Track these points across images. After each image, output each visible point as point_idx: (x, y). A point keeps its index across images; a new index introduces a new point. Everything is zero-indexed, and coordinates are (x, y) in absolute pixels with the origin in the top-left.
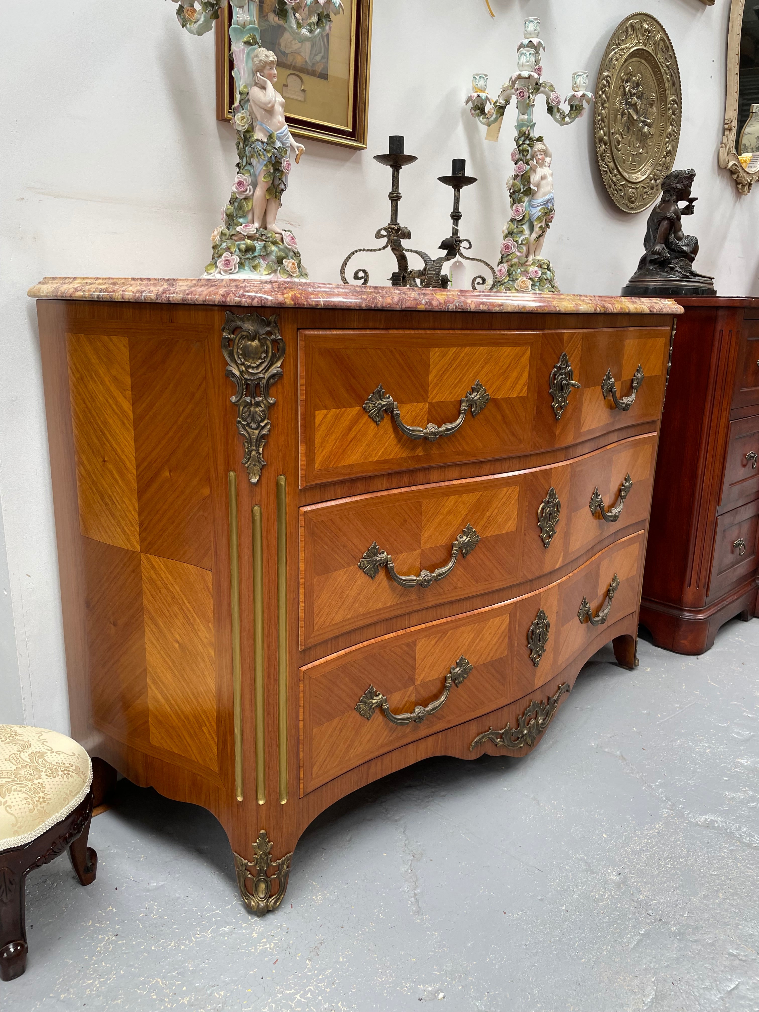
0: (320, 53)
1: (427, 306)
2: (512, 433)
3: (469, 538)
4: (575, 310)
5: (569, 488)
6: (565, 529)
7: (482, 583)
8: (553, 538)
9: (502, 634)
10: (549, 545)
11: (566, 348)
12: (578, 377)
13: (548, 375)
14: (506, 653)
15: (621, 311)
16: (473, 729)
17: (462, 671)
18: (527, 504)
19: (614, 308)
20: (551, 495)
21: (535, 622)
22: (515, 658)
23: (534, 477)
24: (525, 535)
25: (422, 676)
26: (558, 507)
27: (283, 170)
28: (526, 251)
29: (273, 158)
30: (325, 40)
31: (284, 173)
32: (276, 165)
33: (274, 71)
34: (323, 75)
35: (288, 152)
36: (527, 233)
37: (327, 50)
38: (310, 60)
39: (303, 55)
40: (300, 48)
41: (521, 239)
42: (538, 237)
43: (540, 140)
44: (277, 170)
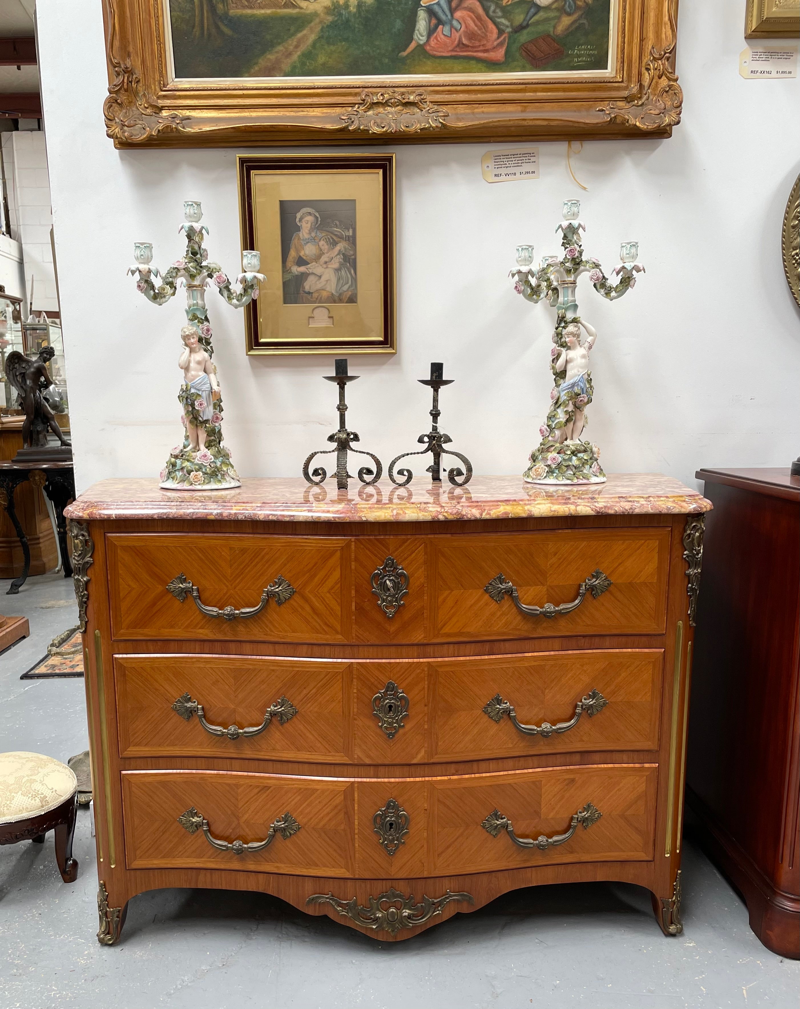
0: (348, 283)
1: (217, 517)
2: (326, 624)
3: (283, 709)
4: (392, 519)
5: (426, 686)
6: (426, 727)
7: (305, 753)
8: (401, 731)
9: (336, 807)
10: (393, 736)
11: (394, 552)
12: (422, 580)
13: (368, 576)
14: (342, 827)
15: (505, 516)
16: (309, 886)
17: (287, 826)
18: (355, 691)
19: (484, 514)
20: (390, 688)
21: (383, 809)
22: (356, 836)
23: (362, 667)
24: (355, 719)
25: (246, 816)
26: (403, 702)
27: (197, 408)
28: (562, 435)
29: (189, 400)
30: (352, 272)
31: (198, 410)
32: (193, 405)
33: (192, 340)
34: (352, 300)
35: (204, 395)
36: (561, 416)
37: (355, 279)
38: (337, 292)
39: (328, 289)
40: (325, 285)
41: (555, 423)
42: (567, 421)
43: (575, 321)
44: (194, 408)
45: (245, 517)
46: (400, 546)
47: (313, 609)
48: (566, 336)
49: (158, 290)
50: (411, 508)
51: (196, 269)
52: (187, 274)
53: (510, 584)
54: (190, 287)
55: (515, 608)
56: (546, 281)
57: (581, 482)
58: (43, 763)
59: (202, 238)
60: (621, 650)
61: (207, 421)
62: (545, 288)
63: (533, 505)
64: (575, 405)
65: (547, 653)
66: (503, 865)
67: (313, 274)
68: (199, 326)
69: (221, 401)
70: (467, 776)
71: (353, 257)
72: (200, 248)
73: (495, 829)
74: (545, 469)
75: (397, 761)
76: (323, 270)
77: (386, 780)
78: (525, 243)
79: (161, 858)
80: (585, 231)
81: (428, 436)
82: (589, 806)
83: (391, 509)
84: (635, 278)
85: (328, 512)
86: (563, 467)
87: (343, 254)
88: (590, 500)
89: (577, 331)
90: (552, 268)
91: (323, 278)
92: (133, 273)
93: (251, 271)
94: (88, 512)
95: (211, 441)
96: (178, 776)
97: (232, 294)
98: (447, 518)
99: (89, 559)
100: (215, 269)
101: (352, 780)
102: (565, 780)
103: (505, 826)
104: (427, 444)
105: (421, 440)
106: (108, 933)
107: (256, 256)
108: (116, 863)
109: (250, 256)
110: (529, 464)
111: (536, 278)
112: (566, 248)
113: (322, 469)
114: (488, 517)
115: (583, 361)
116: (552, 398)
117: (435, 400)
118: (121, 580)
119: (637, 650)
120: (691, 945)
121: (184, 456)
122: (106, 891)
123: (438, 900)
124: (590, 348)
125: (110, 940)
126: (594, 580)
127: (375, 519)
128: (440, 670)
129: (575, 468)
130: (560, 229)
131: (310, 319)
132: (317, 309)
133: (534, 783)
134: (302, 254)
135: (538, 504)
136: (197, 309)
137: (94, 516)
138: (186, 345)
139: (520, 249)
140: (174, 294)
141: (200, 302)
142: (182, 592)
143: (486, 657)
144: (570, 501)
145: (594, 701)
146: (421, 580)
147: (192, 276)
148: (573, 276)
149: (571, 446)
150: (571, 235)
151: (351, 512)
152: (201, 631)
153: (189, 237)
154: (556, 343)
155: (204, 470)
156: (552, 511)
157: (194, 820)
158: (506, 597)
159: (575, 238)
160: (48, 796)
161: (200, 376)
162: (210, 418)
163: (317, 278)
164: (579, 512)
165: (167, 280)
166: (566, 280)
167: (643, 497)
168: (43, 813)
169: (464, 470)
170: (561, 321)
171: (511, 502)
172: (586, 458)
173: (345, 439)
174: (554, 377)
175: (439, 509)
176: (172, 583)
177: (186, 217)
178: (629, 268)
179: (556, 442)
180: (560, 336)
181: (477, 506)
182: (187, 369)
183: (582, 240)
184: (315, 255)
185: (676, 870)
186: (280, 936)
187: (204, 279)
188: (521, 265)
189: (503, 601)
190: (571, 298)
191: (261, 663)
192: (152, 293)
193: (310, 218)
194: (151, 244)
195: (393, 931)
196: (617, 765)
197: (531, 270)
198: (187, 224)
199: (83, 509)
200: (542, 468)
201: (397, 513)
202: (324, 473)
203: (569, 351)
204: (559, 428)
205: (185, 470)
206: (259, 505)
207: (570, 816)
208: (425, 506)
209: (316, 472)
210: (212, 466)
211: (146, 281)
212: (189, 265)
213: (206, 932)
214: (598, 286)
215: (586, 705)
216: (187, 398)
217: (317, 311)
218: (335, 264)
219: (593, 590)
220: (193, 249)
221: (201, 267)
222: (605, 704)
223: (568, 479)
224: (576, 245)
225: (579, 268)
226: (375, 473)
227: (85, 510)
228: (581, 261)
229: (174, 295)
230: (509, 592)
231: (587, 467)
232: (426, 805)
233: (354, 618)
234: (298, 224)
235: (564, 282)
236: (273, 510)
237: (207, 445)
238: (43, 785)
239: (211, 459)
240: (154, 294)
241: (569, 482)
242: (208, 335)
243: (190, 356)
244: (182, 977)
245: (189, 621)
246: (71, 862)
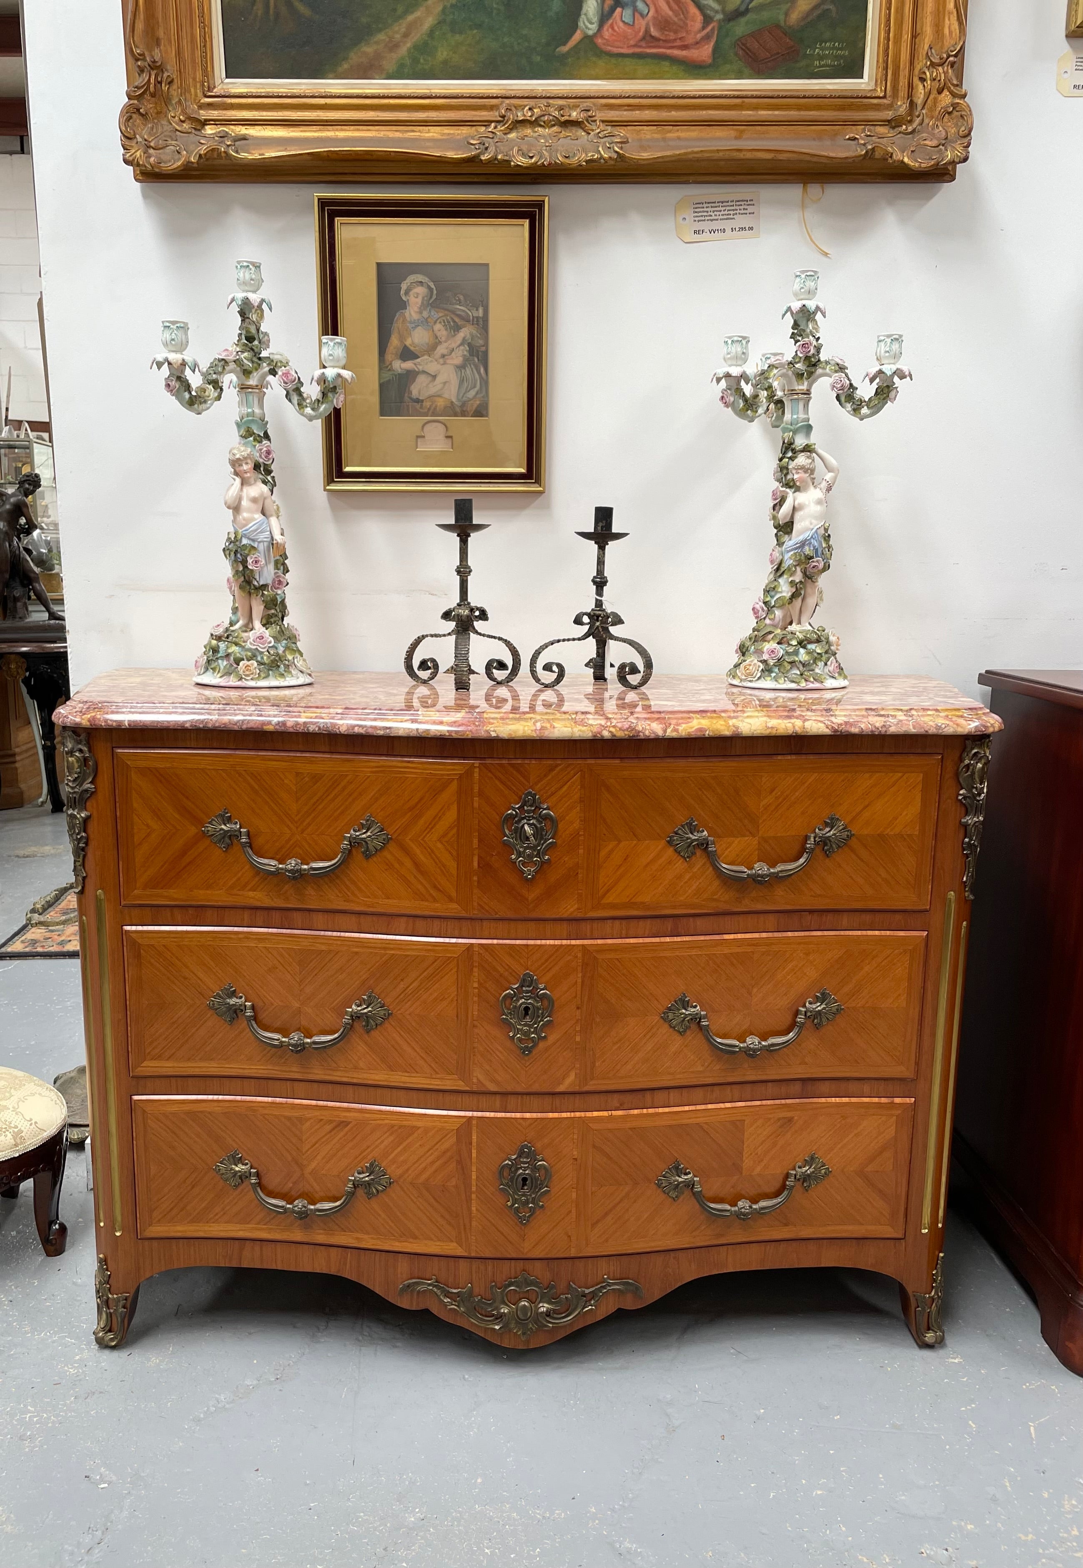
0: (475, 387)
2: (435, 887)
3: (370, 1009)
4: (534, 735)
5: (579, 980)
6: (578, 1039)
7: (400, 1073)
8: (542, 1045)
9: (444, 1153)
10: (530, 1052)
11: (536, 784)
12: (577, 825)
13: (498, 817)
14: (453, 1182)
15: (699, 734)
16: (403, 1267)
17: (372, 1179)
18: (476, 985)
19: (669, 730)
20: (527, 981)
21: (514, 1157)
22: (474, 1196)
23: (486, 950)
24: (474, 1026)
25: (313, 1165)
26: (546, 1003)
27: (250, 567)
28: (784, 617)
29: (239, 555)
30: (482, 370)
31: (252, 571)
32: (244, 563)
33: (245, 467)
34: (481, 412)
35: (261, 547)
36: (785, 589)
37: (485, 383)
38: (458, 400)
39: (446, 396)
40: (441, 389)
41: (775, 599)
42: (794, 596)
43: (808, 449)
44: (245, 567)
45: (320, 728)
46: (545, 776)
47: (417, 865)
48: (794, 472)
49: (196, 392)
50: (564, 719)
51: (253, 362)
52: (238, 369)
53: (705, 833)
54: (243, 388)
55: (711, 869)
56: (766, 389)
57: (811, 686)
58: (17, 1081)
59: (262, 317)
60: (864, 933)
61: (264, 587)
62: (765, 400)
63: (740, 719)
64: (804, 573)
65: (756, 935)
66: (684, 1241)
67: (424, 372)
68: (255, 446)
69: (286, 558)
70: (636, 1112)
71: (483, 349)
72: (258, 330)
73: (675, 1189)
74: (759, 666)
75: (536, 1088)
76: (439, 367)
77: (518, 1115)
78: (737, 332)
79: (188, 1223)
80: (825, 317)
81: (588, 615)
82: (812, 1158)
83: (533, 720)
84: (897, 388)
85: (441, 723)
86: (786, 664)
87: (469, 345)
88: (824, 713)
89: (811, 463)
90: (775, 371)
91: (439, 379)
92: (159, 365)
93: (334, 367)
94: (89, 716)
95: (270, 617)
96: (216, 1104)
97: (304, 399)
98: (615, 736)
99: (89, 785)
100: (281, 362)
101: (469, 1114)
102: (779, 1119)
103: (690, 1185)
104: (587, 627)
105: (578, 621)
106: (110, 1331)
107: (340, 344)
108: (123, 1229)
109: (332, 344)
110: (735, 658)
111: (752, 385)
112: (796, 342)
113: (433, 660)
114: (674, 735)
115: (818, 508)
116: (772, 562)
117: (601, 562)
118: (135, 818)
119: (888, 933)
120: (956, 1361)
121: (231, 638)
122: (107, 1270)
123: (591, 1290)
124: (829, 489)
125: (112, 1340)
126: (828, 829)
127: (510, 734)
128: (600, 956)
129: (804, 665)
130: (789, 313)
131: (419, 440)
132: (430, 424)
133: (733, 1123)
134: (408, 342)
135: (748, 717)
136: (253, 420)
137: (97, 722)
138: (236, 474)
139: (730, 342)
140: (219, 398)
141: (257, 411)
142: (224, 838)
143: (668, 939)
144: (795, 714)
145: (823, 1006)
146: (575, 825)
147: (247, 373)
148: (806, 383)
149: (797, 633)
150: (805, 322)
151: (474, 724)
152: (251, 894)
153: (242, 313)
154: (779, 480)
155: (259, 659)
156: (769, 728)
157: (237, 1169)
158: (699, 852)
159: (810, 326)
160: (25, 1131)
161: (256, 520)
162: (270, 582)
163: (430, 378)
164: (808, 730)
165: (210, 377)
166: (796, 388)
167: (901, 710)
168: (17, 1155)
169: (641, 667)
170: (787, 449)
171: (709, 714)
172: (819, 651)
173: (468, 616)
174: (775, 531)
175: (603, 722)
176: (209, 823)
177: (239, 285)
178: (889, 373)
179: (775, 626)
180: (785, 472)
181: (658, 718)
182: (236, 508)
183: (821, 330)
184: (428, 344)
185: (937, 1253)
186: (361, 1338)
187: (263, 377)
188: (730, 366)
189: (694, 858)
190: (802, 416)
191: (339, 943)
192: (187, 395)
193: (421, 290)
194: (186, 324)
195: (524, 1334)
196: (854, 1100)
197: (744, 372)
198: (240, 295)
199: (81, 712)
200: (755, 664)
201: (542, 727)
202: (436, 666)
203: (797, 493)
204: (781, 607)
205: (232, 658)
206: (340, 711)
207: (785, 1172)
208: (583, 717)
209: (423, 665)
210: (272, 652)
211: (179, 378)
212: (242, 356)
213: (252, 1331)
214: (843, 399)
215: (811, 1012)
216: (236, 552)
217: (428, 428)
218: (457, 359)
219: (825, 844)
220: (248, 331)
221: (260, 359)
222: (839, 1011)
223: (793, 682)
224: (811, 337)
225: (816, 370)
226: (510, 668)
227: (84, 714)
228: (819, 360)
229: (219, 400)
230: (703, 845)
231: (821, 664)
232: (575, 1153)
233: (475, 878)
234: (404, 298)
235: (792, 392)
236: (361, 720)
237: (264, 621)
238: (17, 1114)
239: (270, 642)
240: (190, 398)
241: (793, 686)
242: (269, 460)
243: (242, 489)
244: (217, 1396)
245: (234, 879)
246: (57, 1226)
